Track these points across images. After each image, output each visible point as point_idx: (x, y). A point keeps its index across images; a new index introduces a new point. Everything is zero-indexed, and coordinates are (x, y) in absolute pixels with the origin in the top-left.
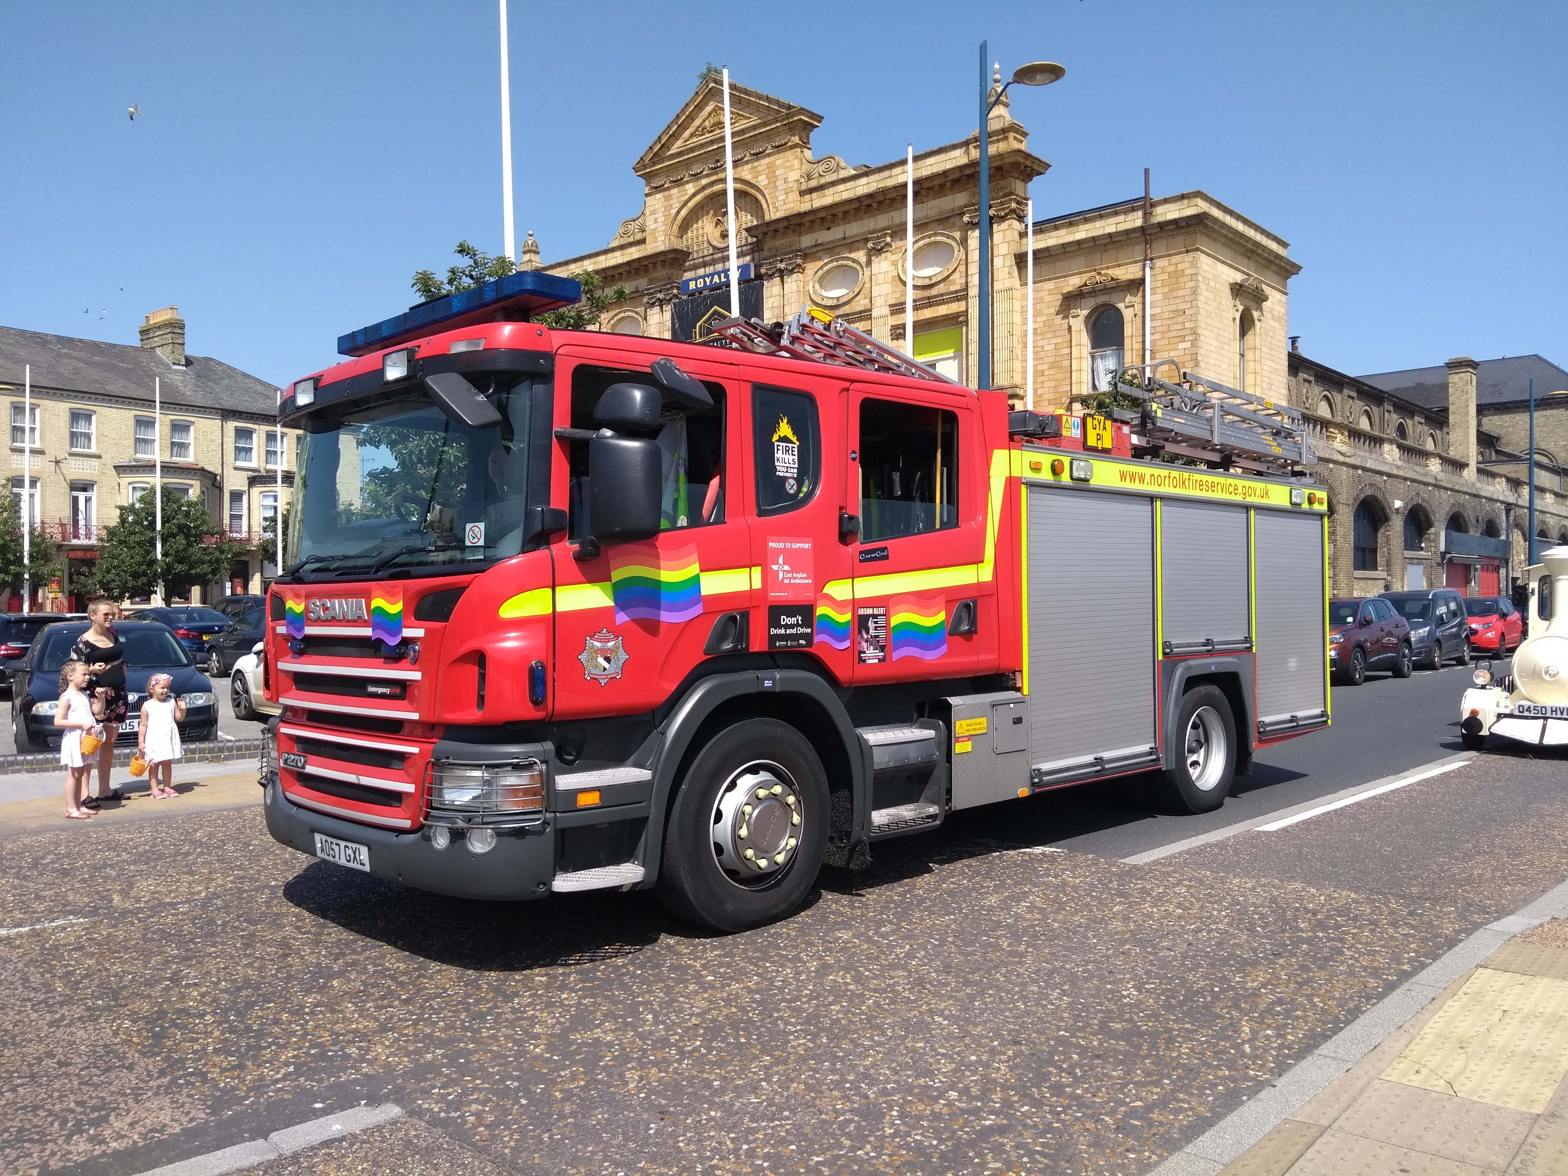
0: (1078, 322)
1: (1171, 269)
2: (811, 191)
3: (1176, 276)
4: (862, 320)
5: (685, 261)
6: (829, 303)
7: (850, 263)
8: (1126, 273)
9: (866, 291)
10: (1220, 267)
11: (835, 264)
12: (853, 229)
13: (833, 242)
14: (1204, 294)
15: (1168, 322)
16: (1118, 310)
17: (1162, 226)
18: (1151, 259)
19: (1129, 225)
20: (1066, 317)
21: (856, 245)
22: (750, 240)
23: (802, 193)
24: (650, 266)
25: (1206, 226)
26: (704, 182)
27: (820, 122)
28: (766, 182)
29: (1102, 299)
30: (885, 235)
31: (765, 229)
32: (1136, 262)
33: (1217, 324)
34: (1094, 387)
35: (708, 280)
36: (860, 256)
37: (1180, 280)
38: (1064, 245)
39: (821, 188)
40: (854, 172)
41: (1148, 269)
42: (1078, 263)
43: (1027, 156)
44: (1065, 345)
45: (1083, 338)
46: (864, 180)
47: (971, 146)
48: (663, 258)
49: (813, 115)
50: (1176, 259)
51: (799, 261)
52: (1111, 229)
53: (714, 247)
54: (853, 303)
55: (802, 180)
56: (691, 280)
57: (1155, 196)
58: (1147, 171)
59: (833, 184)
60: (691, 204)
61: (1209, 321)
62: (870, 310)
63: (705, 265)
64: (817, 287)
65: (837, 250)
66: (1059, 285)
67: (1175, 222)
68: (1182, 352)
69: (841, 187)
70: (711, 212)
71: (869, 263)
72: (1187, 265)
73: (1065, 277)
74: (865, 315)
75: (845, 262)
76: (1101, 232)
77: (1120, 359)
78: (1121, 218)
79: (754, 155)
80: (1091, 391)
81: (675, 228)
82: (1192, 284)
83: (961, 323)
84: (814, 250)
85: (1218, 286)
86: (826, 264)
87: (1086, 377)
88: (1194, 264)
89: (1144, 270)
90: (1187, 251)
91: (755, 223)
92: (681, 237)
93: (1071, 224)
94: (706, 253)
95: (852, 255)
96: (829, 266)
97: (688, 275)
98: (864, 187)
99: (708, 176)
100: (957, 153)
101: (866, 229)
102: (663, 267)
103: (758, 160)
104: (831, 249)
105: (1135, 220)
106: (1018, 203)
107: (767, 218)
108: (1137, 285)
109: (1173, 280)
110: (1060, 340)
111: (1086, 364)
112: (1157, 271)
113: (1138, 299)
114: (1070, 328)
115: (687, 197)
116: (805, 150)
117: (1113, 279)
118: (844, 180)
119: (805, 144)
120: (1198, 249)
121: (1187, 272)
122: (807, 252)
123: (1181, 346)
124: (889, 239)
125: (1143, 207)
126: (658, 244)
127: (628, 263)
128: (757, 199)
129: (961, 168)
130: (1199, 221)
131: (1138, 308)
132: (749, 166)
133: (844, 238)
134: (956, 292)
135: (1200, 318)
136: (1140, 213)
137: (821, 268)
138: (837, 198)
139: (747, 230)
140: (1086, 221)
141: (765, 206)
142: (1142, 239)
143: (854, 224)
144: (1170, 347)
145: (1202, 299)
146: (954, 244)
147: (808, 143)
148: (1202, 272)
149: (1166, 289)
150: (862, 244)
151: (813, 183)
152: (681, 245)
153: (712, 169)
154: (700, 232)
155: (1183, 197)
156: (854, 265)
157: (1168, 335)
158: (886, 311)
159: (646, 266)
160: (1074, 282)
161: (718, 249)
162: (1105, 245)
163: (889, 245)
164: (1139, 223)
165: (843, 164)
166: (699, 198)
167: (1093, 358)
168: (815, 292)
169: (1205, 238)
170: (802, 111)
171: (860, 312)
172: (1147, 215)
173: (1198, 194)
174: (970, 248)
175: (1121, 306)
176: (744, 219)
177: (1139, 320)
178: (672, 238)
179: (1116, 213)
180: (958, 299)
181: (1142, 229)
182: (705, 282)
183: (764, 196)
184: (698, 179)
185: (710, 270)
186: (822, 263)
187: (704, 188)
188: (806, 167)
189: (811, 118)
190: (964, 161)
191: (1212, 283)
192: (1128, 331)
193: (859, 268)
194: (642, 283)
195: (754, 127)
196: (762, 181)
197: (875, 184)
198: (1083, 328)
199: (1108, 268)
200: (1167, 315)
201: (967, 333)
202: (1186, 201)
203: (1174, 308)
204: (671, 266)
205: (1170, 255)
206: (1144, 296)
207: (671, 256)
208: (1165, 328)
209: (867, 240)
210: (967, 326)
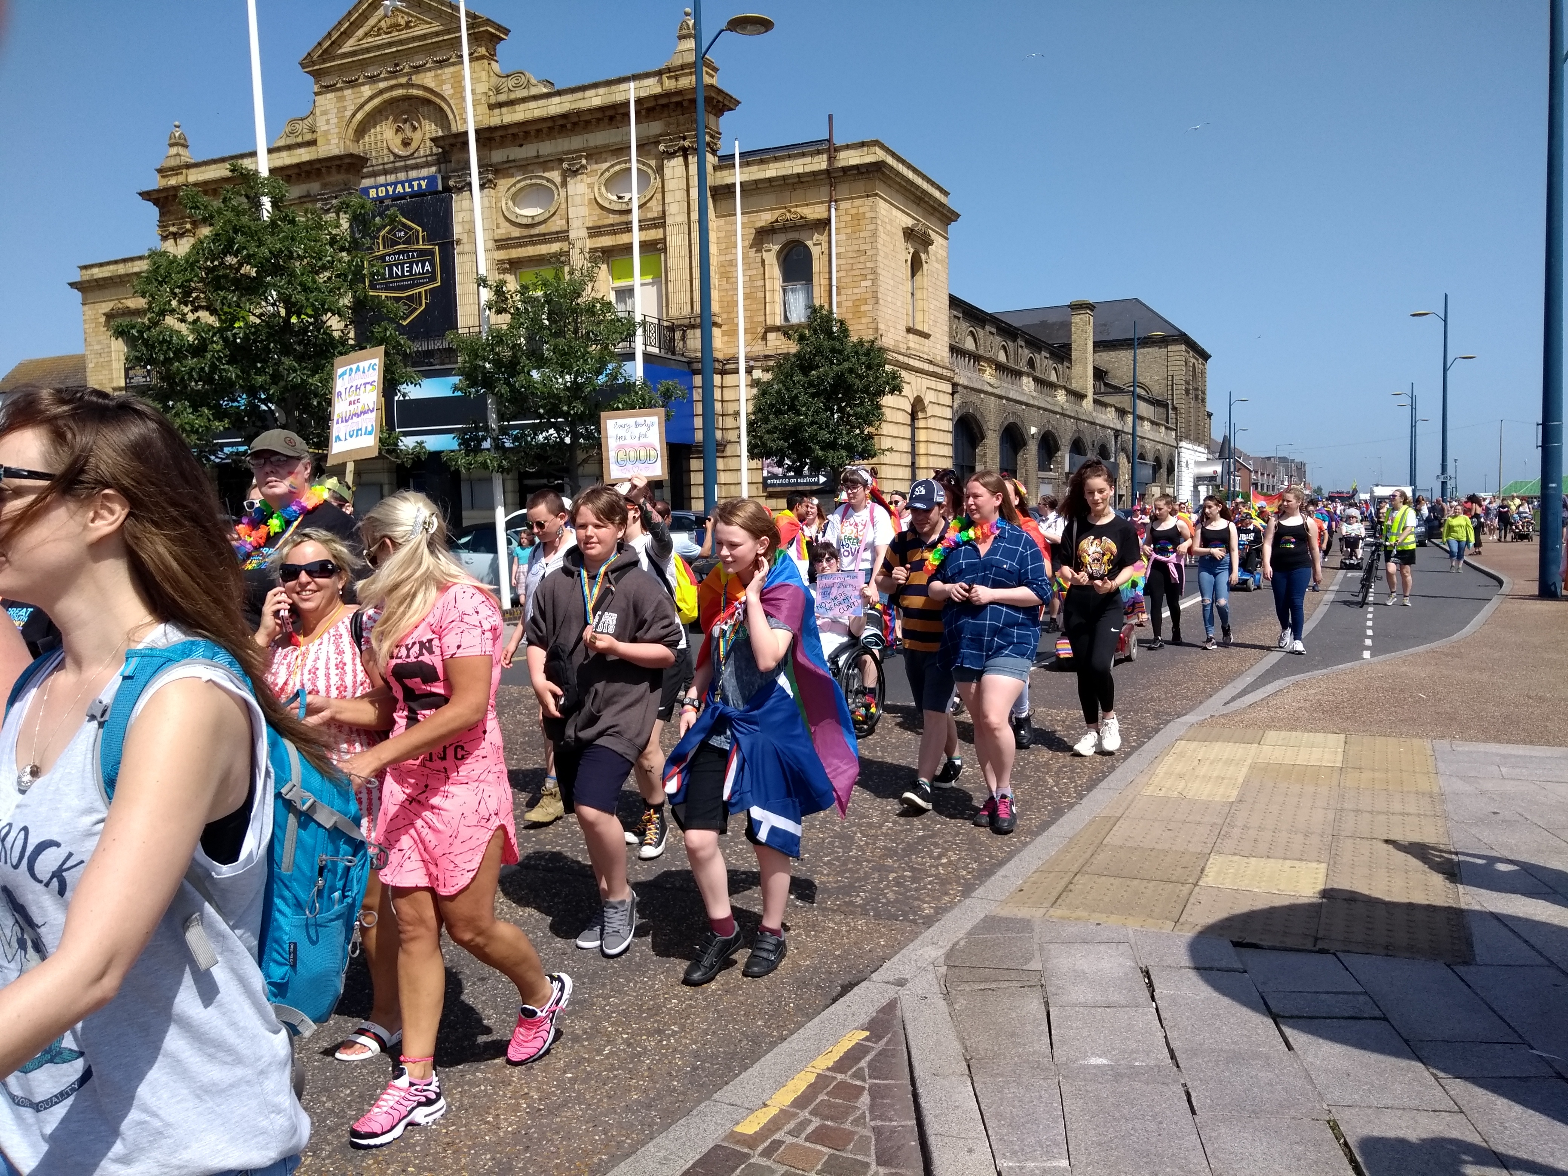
0: (771, 257)
1: (854, 211)
2: (500, 105)
3: (858, 218)
4: (559, 241)
5: (363, 167)
6: (524, 221)
7: (544, 182)
8: (813, 212)
9: (562, 211)
10: (895, 212)
11: (528, 182)
12: (547, 148)
13: (526, 159)
14: (882, 236)
15: (851, 261)
16: (806, 247)
17: (845, 170)
18: (836, 201)
19: (815, 167)
20: (759, 251)
21: (550, 165)
22: (435, 150)
23: (491, 107)
24: (324, 170)
25: (883, 173)
26: (382, 85)
27: (507, 35)
28: (451, 91)
29: (792, 236)
30: (580, 157)
31: (452, 141)
32: (822, 203)
33: (893, 265)
34: (786, 318)
35: (390, 189)
36: (555, 176)
37: (861, 222)
38: (756, 182)
39: (511, 103)
40: (545, 90)
41: (833, 210)
42: (769, 199)
43: (720, 91)
44: (760, 277)
45: (775, 272)
46: (556, 100)
47: (664, 76)
48: (338, 163)
49: (499, 27)
50: (858, 202)
51: (490, 176)
52: (799, 170)
53: (395, 155)
54: (550, 223)
55: (491, 93)
56: (372, 187)
57: (838, 141)
58: (830, 117)
59: (524, 100)
60: (368, 107)
61: (886, 262)
62: (568, 231)
63: (385, 172)
64: (510, 204)
65: (530, 168)
66: (752, 219)
67: (856, 167)
68: (864, 290)
69: (533, 104)
70: (391, 118)
71: (564, 184)
72: (868, 209)
73: (757, 212)
74: (562, 235)
75: (539, 181)
76: (789, 172)
77: (810, 295)
78: (808, 160)
79: (437, 62)
80: (783, 323)
81: (351, 131)
82: (872, 227)
83: (659, 250)
84: (507, 165)
85: (894, 230)
86: (519, 181)
87: (779, 309)
88: (874, 209)
89: (829, 211)
90: (868, 196)
91: (440, 133)
92: (358, 142)
93: (762, 162)
94: (386, 160)
95: (546, 175)
96: (522, 184)
97: (366, 182)
98: (556, 106)
99: (386, 79)
100: (651, 81)
101: (560, 149)
102: (339, 172)
103: (441, 67)
104: (524, 166)
105: (820, 163)
106: (712, 137)
107: (454, 129)
108: (824, 224)
109: (856, 222)
110: (754, 272)
111: (779, 297)
112: (842, 212)
113: (824, 238)
114: (763, 261)
115: (363, 100)
116: (493, 63)
117: (802, 217)
118: (536, 98)
119: (492, 56)
120: (877, 195)
121: (868, 215)
122: (498, 167)
123: (864, 284)
124: (584, 161)
125: (828, 151)
126: (331, 147)
127: (298, 165)
128: (441, 109)
129: (656, 97)
130: (878, 167)
131: (825, 245)
132: (432, 73)
133: (538, 157)
134: (654, 219)
135: (879, 258)
136: (825, 157)
137: (514, 185)
138: (529, 115)
139: (433, 140)
140: (776, 159)
141: (451, 116)
142: (827, 181)
143: (548, 143)
144: (852, 285)
145: (880, 241)
146: (650, 171)
147: (495, 55)
148: (880, 216)
149: (849, 230)
150: (556, 164)
151: (502, 98)
152: (357, 149)
153: (391, 72)
154: (379, 137)
155: (863, 145)
156: (549, 184)
157: (851, 273)
158: (584, 233)
159: (319, 169)
160: (766, 218)
161: (400, 157)
162: (794, 184)
163: (584, 167)
164: (824, 166)
165: (533, 81)
166: (376, 101)
167: (784, 291)
168: (508, 209)
169: (882, 183)
170: (488, 22)
171: (557, 233)
172: (831, 159)
173: (876, 143)
174: (666, 177)
175: (809, 243)
176: (427, 127)
177: (825, 258)
178: (348, 142)
179: (803, 155)
180: (655, 226)
181: (827, 172)
182: (387, 191)
183: (450, 106)
184: (375, 82)
185: (391, 178)
186: (514, 180)
187: (382, 92)
188: (494, 80)
189: (497, 30)
190: (657, 90)
191: (888, 227)
192: (816, 268)
193: (554, 188)
194: (315, 187)
195: (437, 34)
196: (447, 90)
197: (568, 105)
198: (775, 262)
199: (796, 206)
200: (850, 255)
201: (666, 261)
202: (865, 149)
203: (856, 248)
204: (348, 171)
205: (852, 198)
206: (830, 235)
207: (348, 161)
208: (849, 267)
209: (561, 160)
210: (666, 253)
